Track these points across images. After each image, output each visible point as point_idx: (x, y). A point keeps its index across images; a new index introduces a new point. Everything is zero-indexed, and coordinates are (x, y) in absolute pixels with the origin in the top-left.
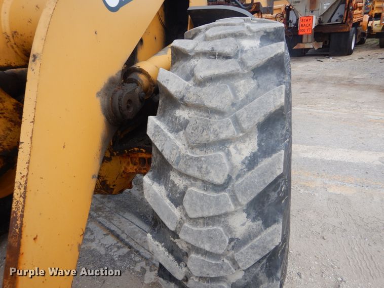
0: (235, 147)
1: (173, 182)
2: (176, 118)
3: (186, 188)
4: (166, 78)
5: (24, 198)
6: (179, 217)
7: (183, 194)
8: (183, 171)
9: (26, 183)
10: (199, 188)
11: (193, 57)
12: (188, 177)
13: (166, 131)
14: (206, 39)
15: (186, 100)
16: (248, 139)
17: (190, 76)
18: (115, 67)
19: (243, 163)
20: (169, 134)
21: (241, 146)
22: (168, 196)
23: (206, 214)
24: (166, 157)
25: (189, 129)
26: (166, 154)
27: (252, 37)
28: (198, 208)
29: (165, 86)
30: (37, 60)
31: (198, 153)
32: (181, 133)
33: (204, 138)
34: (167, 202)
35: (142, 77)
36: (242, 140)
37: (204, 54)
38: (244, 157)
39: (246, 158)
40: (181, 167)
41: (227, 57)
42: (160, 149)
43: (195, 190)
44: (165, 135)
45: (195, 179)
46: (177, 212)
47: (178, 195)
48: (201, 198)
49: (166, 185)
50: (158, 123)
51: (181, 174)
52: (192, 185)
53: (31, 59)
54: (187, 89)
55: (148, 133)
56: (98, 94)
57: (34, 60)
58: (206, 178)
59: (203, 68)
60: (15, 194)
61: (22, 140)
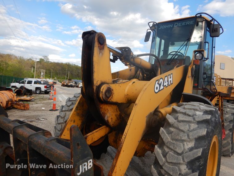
0: (186, 143)
1: (164, 149)
2: (169, 130)
3: (168, 152)
5: (125, 139)
6: (164, 161)
7: (167, 154)
8: (168, 146)
9: (126, 135)
10: (173, 153)
11: (179, 113)
12: (170, 148)
13: (165, 133)
14: (184, 108)
15: (174, 125)
16: (191, 142)
17: (176, 118)
18: (152, 110)
19: (188, 149)
20: (166, 134)
21: (188, 143)
22: (162, 153)
23: (173, 161)
24: (164, 141)
25: (173, 134)
26: (164, 140)
27: (200, 111)
28: (171, 159)
29: (168, 119)
30: (136, 105)
31: (174, 142)
32: (170, 135)
33: (177, 137)
34: (161, 155)
35: (160, 114)
36: (189, 142)
37: (182, 113)
38: (189, 147)
39: (190, 148)
40: (168, 145)
41: (190, 116)
42: (162, 138)
43: (171, 153)
44: (165, 134)
45: (172, 150)
46: (164, 159)
47: (165, 154)
48: (172, 156)
49: (162, 150)
50: (163, 130)
52: (170, 151)
53: (135, 104)
54: (175, 122)
55: (160, 132)
56: (146, 117)
58: (175, 150)
59: (181, 117)
60: (123, 137)
61: (128, 124)
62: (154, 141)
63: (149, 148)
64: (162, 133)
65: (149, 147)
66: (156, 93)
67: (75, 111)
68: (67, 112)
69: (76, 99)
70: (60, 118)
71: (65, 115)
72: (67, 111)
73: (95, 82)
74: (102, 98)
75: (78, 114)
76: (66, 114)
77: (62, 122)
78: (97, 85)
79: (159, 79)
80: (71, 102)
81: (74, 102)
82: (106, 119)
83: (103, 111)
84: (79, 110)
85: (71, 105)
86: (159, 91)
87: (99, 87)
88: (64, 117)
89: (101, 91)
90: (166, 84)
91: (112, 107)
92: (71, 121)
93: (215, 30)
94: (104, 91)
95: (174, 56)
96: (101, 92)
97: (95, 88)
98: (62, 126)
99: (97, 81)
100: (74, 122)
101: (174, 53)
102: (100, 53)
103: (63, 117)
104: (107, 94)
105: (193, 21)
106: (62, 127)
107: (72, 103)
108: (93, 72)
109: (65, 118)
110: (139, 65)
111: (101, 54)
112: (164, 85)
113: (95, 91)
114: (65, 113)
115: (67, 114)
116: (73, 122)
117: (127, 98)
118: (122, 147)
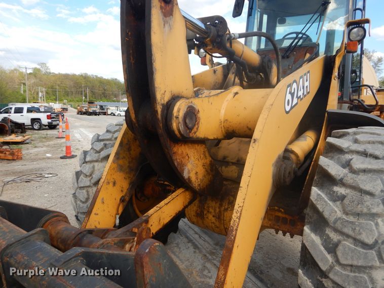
1: (328, 236)
2: (334, 192)
3: (339, 242)
4: (326, 164)
5: (239, 219)
6: (331, 261)
7: (336, 245)
8: (339, 228)
9: (241, 211)
10: (351, 244)
11: (347, 153)
12: (342, 233)
13: (327, 200)
15: (344, 181)
17: (347, 165)
20: (329, 202)
22: (322, 244)
23: (355, 263)
24: (326, 216)
25: (346, 201)
26: (326, 214)
28: (349, 257)
29: (327, 169)
30: (256, 143)
31: (351, 219)
32: (338, 203)
33: (359, 209)
34: (322, 248)
35: (293, 156)
37: (358, 153)
40: (339, 225)
41: (377, 158)
42: (321, 210)
43: (348, 243)
44: (325, 202)
45: (348, 236)
46: (329, 258)
47: (331, 245)
48: (353, 251)
49: (321, 237)
50: (319, 192)
51: (336, 230)
52: (344, 240)
53: (252, 141)
54: (345, 176)
55: (311, 198)
57: (254, 142)
58: (358, 237)
59: (359, 163)
60: (233, 216)
61: (241, 185)
62: (283, 211)
63: (270, 225)
64: (319, 199)
65: (270, 222)
66: (287, 113)
67: (114, 162)
68: (96, 164)
69: (113, 136)
70: (82, 176)
71: (92, 169)
72: (97, 161)
73: (159, 96)
74: (177, 132)
75: (121, 168)
76: (94, 167)
77: (88, 184)
78: (163, 102)
79: (292, 82)
80: (102, 143)
81: (107, 142)
82: (186, 175)
83: (178, 160)
84: (122, 158)
85: (102, 150)
86: (292, 108)
87: (169, 106)
88: (91, 175)
89: (175, 115)
90: (300, 93)
91: (196, 149)
92: (109, 183)
94: (181, 115)
95: (296, 41)
96: (175, 118)
97: (159, 109)
98: (88, 192)
99: (162, 92)
100: (114, 184)
101: (294, 35)
102: (164, 25)
103: (88, 174)
104: (187, 121)
106: (88, 194)
107: (105, 145)
108: (154, 70)
109: (94, 176)
110: (240, 58)
111: (167, 26)
112: (299, 96)
113: (159, 116)
114: (92, 165)
115: (96, 168)
116: (111, 184)
117: (224, 128)
118: (235, 238)
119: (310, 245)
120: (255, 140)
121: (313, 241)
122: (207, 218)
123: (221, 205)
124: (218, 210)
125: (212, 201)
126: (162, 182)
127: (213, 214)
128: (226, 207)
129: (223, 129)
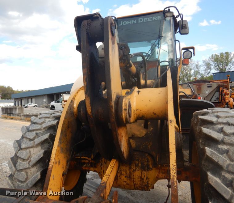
1: (224, 176)
2: (220, 149)
3: (232, 179)
4: (209, 132)
6: (231, 192)
7: (231, 182)
14: (218, 117)
15: (224, 141)
22: (222, 182)
25: (230, 153)
26: (221, 163)
29: (210, 135)
32: (225, 155)
34: (223, 185)
40: (230, 169)
42: (216, 161)
46: (229, 190)
47: (228, 182)
49: (219, 178)
50: (211, 150)
51: (229, 172)
54: (223, 138)
55: (207, 154)
57: (171, 122)
59: (228, 129)
60: (171, 173)
61: (170, 151)
63: (164, 176)
64: (213, 154)
65: (164, 175)
68: (32, 150)
69: (41, 127)
70: (19, 161)
71: (29, 154)
72: (32, 147)
75: (62, 150)
76: (30, 152)
77: (27, 166)
78: (114, 100)
80: (34, 132)
81: (38, 132)
82: (122, 149)
83: (120, 139)
85: (35, 138)
87: (117, 102)
88: (28, 159)
89: (124, 108)
91: (124, 130)
92: (56, 163)
93: (184, 26)
94: (127, 108)
98: (26, 173)
99: (114, 93)
100: (59, 162)
103: (26, 158)
105: (161, 16)
106: (27, 175)
107: (37, 134)
109: (32, 159)
111: (113, 50)
114: (28, 151)
115: (32, 153)
118: (177, 187)
119: (215, 184)
120: (170, 121)
121: (216, 181)
122: (121, 179)
123: (130, 168)
124: (128, 172)
125: (123, 166)
126: (79, 157)
127: (125, 175)
128: (134, 169)
129: (135, 115)
